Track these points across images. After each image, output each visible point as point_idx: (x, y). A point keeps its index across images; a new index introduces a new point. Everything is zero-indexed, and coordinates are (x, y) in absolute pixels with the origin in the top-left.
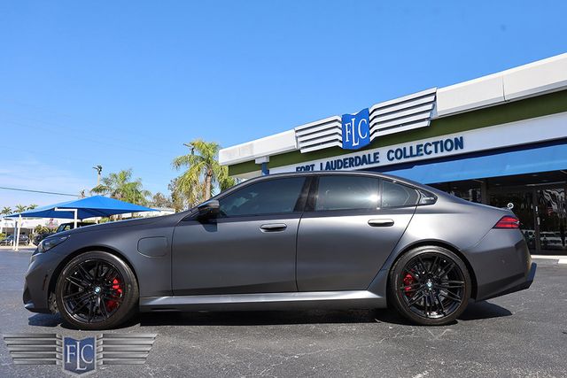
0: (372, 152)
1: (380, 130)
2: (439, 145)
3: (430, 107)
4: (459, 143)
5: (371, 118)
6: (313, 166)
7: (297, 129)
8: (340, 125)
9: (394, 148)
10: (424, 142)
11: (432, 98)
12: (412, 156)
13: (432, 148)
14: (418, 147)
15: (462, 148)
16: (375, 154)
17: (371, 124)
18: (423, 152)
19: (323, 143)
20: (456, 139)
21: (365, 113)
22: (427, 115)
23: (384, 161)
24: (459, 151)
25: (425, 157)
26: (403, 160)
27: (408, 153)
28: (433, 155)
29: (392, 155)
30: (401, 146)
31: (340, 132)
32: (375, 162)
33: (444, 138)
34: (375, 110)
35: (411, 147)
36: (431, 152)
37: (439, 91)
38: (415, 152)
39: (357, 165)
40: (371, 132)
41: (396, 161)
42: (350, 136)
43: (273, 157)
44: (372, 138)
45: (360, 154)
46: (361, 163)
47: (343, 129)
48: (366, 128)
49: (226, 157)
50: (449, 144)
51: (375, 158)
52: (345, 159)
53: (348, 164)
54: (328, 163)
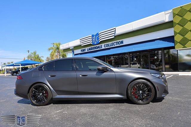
0: (100, 45)
1: (102, 39)
2: (117, 43)
3: (114, 32)
4: (122, 42)
5: (99, 35)
6: (85, 49)
7: (80, 39)
8: (91, 38)
9: (106, 44)
10: (113, 42)
11: (114, 30)
12: (110, 46)
13: (115, 44)
14: (112, 43)
16: (101, 46)
17: (99, 37)
18: (113, 45)
19: (87, 43)
21: (98, 34)
22: (113, 35)
23: (103, 48)
24: (122, 45)
25: (114, 46)
26: (108, 47)
27: (109, 45)
28: (116, 46)
29: (105, 46)
30: (108, 43)
31: (91, 40)
32: (101, 48)
33: (118, 41)
34: (100, 33)
35: (110, 44)
37: (116, 28)
38: (111, 45)
39: (96, 49)
40: (99, 39)
41: (106, 48)
42: (94, 41)
43: (74, 47)
44: (100, 41)
45: (97, 46)
46: (98, 48)
47: (92, 39)
48: (98, 38)
49: (62, 47)
50: (120, 43)
51: (101, 47)
52: (93, 47)
53: (94, 49)
54: (89, 48)
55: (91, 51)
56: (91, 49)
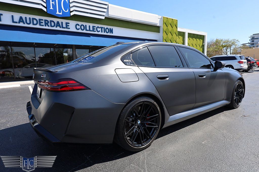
0: (64, 21)
2: (103, 29)
3: (105, 10)
9: (80, 23)
10: (96, 25)
11: (106, 7)
12: (90, 30)
14: (93, 27)
15: (112, 33)
16: (67, 23)
17: (71, 5)
18: (95, 30)
20: (110, 29)
23: (72, 28)
25: (96, 33)
26: (85, 31)
28: (100, 33)
29: (78, 27)
30: (84, 24)
33: (106, 27)
36: (99, 31)
39: (51, 26)
40: (71, 10)
41: (80, 31)
42: (54, 6)
44: (72, 14)
46: (56, 26)
50: (107, 30)
51: (67, 26)
52: (40, 20)
53: (43, 24)
54: (21, 18)
55: (31, 26)
56: (28, 22)
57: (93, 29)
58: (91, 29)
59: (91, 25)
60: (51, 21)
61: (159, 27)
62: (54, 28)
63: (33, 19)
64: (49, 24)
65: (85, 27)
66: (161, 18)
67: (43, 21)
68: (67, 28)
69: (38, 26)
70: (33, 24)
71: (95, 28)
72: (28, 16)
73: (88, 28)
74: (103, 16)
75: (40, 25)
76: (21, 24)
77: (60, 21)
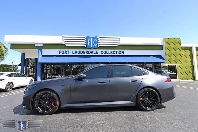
0: (95, 50)
1: (101, 44)
2: (117, 52)
3: (119, 41)
5: (98, 40)
7: (63, 36)
8: (86, 39)
9: (103, 50)
10: (113, 50)
13: (115, 52)
14: (111, 51)
15: (123, 54)
17: (98, 42)
18: (112, 53)
19: (77, 44)
20: (122, 51)
21: (96, 38)
23: (99, 54)
26: (106, 54)
28: (115, 54)
29: (102, 52)
31: (86, 42)
33: (119, 50)
34: (100, 38)
37: (121, 38)
40: (98, 44)
41: (103, 54)
42: (90, 44)
44: (98, 46)
50: (120, 52)
51: (96, 52)
52: (84, 51)
53: (85, 53)
54: (76, 51)
55: (80, 54)
56: (79, 53)
57: (111, 52)
58: (110, 53)
59: (110, 50)
60: (89, 51)
61: (162, 46)
62: (90, 54)
63: (81, 51)
64: (88, 53)
65: (106, 52)
66: (163, 40)
67: (85, 52)
68: (96, 54)
69: (83, 54)
70: (81, 54)
71: (113, 52)
72: (79, 50)
73: (108, 53)
74: (117, 44)
75: (84, 54)
76: (76, 54)
77: (93, 50)
